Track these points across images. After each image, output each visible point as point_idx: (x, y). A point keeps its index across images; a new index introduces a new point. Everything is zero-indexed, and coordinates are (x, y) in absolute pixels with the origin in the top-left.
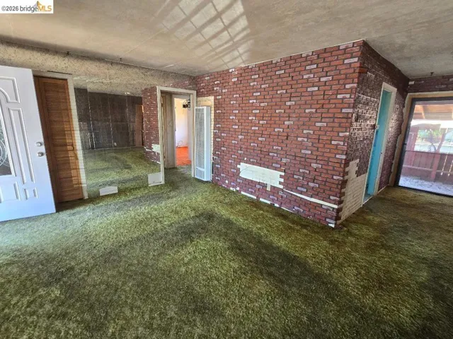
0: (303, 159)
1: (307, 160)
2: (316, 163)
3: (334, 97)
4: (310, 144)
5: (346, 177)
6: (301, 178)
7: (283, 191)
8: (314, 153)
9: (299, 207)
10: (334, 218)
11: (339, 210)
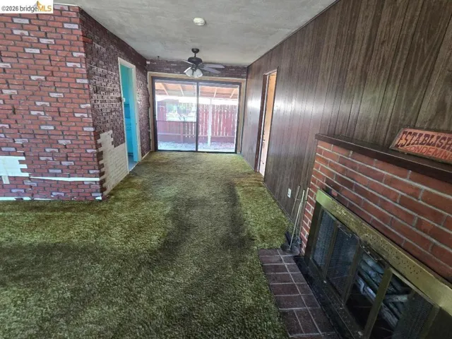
0: (45, 137)
1: (52, 137)
2: (64, 139)
3: (63, 64)
4: (50, 119)
5: (100, 150)
6: (51, 159)
7: (29, 179)
8: (59, 128)
9: (58, 191)
10: (99, 191)
11: (101, 182)
